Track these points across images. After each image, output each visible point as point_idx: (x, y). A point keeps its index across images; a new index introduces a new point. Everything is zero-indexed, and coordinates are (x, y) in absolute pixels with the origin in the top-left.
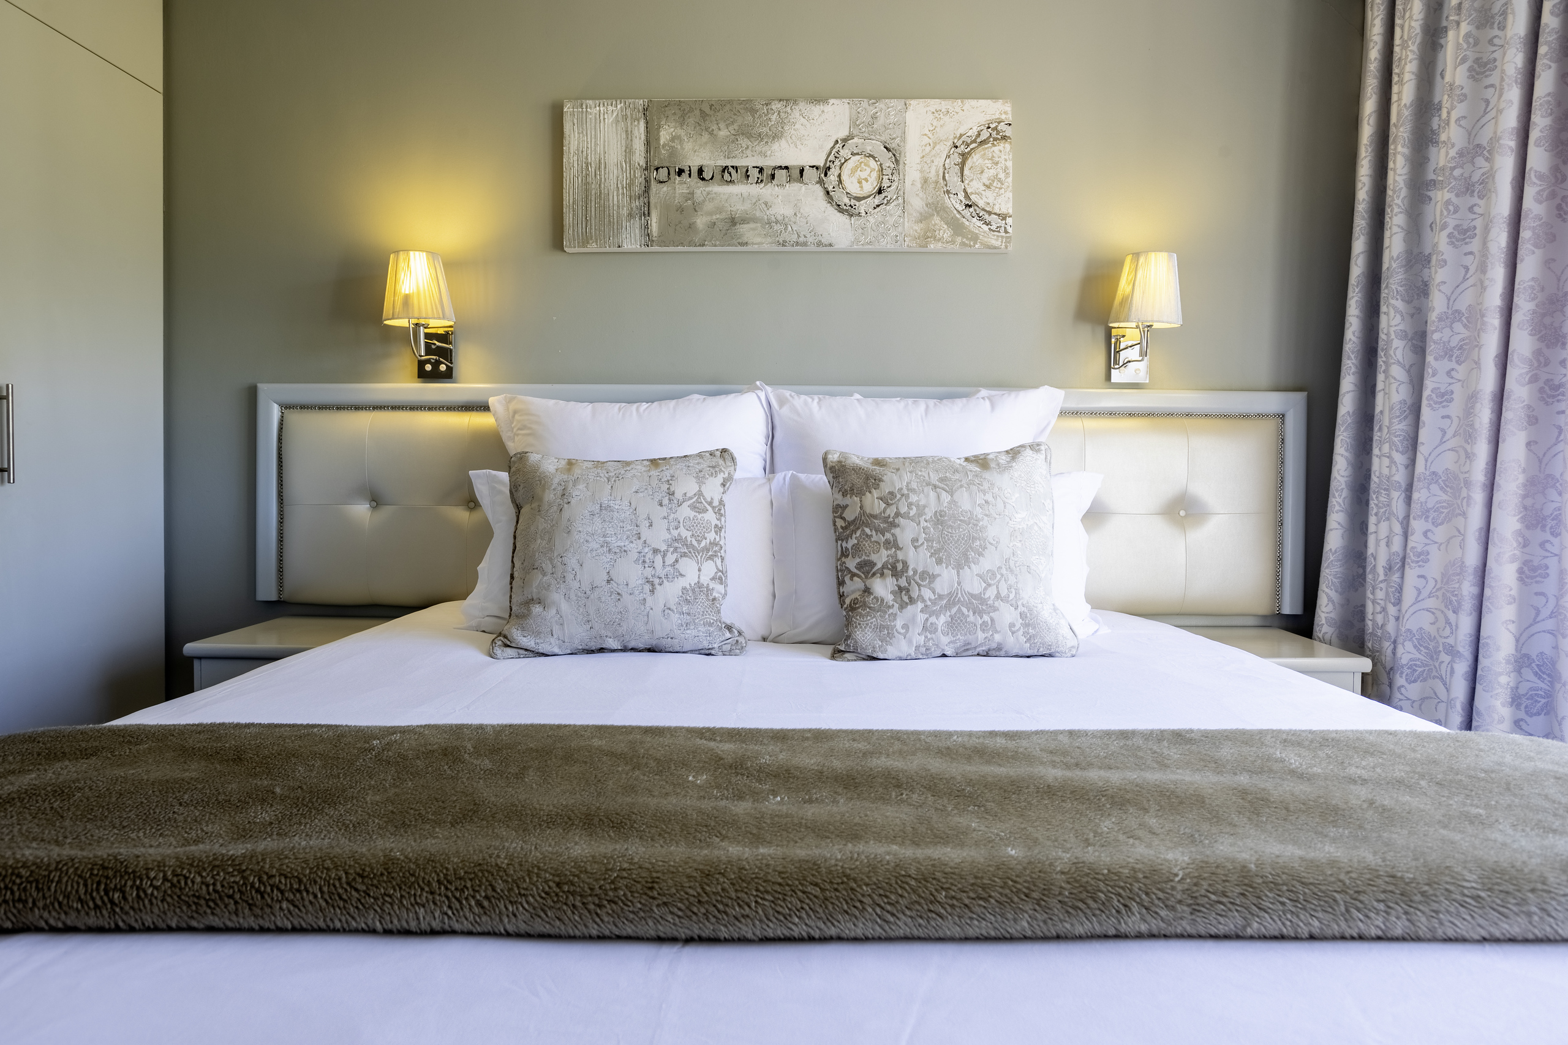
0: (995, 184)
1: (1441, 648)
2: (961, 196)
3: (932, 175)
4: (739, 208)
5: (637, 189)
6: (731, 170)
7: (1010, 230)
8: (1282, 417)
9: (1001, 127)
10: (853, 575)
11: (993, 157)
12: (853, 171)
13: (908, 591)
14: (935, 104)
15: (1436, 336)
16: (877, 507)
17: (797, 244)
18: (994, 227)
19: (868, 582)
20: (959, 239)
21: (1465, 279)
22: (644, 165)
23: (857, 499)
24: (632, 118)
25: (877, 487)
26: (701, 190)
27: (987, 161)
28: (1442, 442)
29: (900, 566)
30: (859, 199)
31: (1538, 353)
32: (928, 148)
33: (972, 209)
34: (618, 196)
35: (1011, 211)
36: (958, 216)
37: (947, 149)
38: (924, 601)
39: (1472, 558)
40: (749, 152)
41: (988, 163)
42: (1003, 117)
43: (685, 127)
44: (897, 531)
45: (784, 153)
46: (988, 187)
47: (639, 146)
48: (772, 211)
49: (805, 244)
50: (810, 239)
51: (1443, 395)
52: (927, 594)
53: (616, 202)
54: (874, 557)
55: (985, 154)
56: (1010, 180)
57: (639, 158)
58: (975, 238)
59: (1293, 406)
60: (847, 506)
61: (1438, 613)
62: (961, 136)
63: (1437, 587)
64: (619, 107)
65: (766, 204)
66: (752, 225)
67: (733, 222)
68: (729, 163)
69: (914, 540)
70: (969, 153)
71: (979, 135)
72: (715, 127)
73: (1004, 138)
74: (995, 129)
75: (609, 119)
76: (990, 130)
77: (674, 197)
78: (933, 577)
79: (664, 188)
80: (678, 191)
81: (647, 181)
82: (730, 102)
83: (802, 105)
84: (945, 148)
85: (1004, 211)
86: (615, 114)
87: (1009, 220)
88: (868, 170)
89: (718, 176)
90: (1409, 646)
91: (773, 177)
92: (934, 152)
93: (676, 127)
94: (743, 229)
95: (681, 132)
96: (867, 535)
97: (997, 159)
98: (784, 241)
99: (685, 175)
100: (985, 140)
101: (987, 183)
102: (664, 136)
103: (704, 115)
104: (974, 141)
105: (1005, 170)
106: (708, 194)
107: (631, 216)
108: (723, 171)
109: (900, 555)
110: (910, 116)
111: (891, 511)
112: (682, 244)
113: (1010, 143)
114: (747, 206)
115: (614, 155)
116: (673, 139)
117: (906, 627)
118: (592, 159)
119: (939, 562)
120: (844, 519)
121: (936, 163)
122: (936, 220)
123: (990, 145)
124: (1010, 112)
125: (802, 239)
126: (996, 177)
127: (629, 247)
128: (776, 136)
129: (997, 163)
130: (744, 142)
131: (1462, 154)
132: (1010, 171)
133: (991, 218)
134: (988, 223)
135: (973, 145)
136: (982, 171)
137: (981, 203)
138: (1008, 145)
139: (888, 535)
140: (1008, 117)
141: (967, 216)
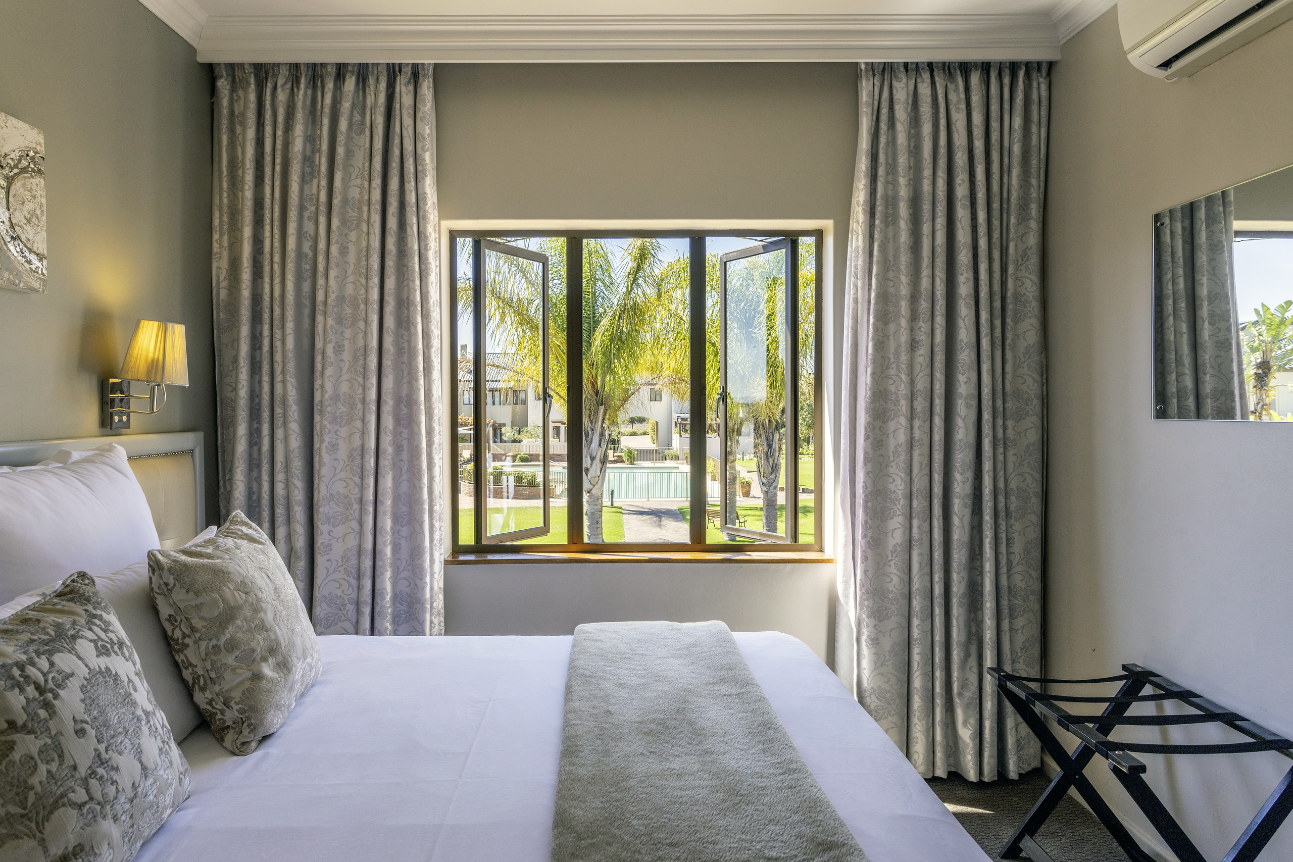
0: (33, 220)
1: (347, 602)
2: (6, 224)
7: (45, 272)
8: (191, 452)
9: (37, 158)
11: (31, 189)
18: (34, 267)
19: (254, 669)
25: (229, 579)
27: (27, 193)
28: (334, 475)
29: (273, 647)
31: (395, 428)
33: (16, 243)
35: (45, 252)
36: (4, 247)
41: (28, 195)
42: (38, 148)
46: (28, 221)
55: (24, 184)
56: (44, 218)
58: (18, 274)
61: (342, 581)
62: (6, 155)
63: (339, 565)
70: (13, 178)
71: (20, 161)
73: (39, 171)
74: (33, 158)
76: (28, 158)
85: (40, 250)
87: (44, 263)
96: (237, 627)
97: (34, 193)
100: (25, 168)
101: (28, 216)
104: (16, 166)
105: (41, 206)
113: (44, 179)
120: (202, 618)
123: (28, 175)
124: (43, 145)
126: (33, 213)
129: (34, 197)
131: (337, 298)
132: (44, 209)
133: (33, 257)
134: (30, 262)
135: (16, 171)
136: (23, 204)
137: (23, 238)
138: (42, 180)
139: (257, 621)
140: (41, 149)
141: (12, 248)
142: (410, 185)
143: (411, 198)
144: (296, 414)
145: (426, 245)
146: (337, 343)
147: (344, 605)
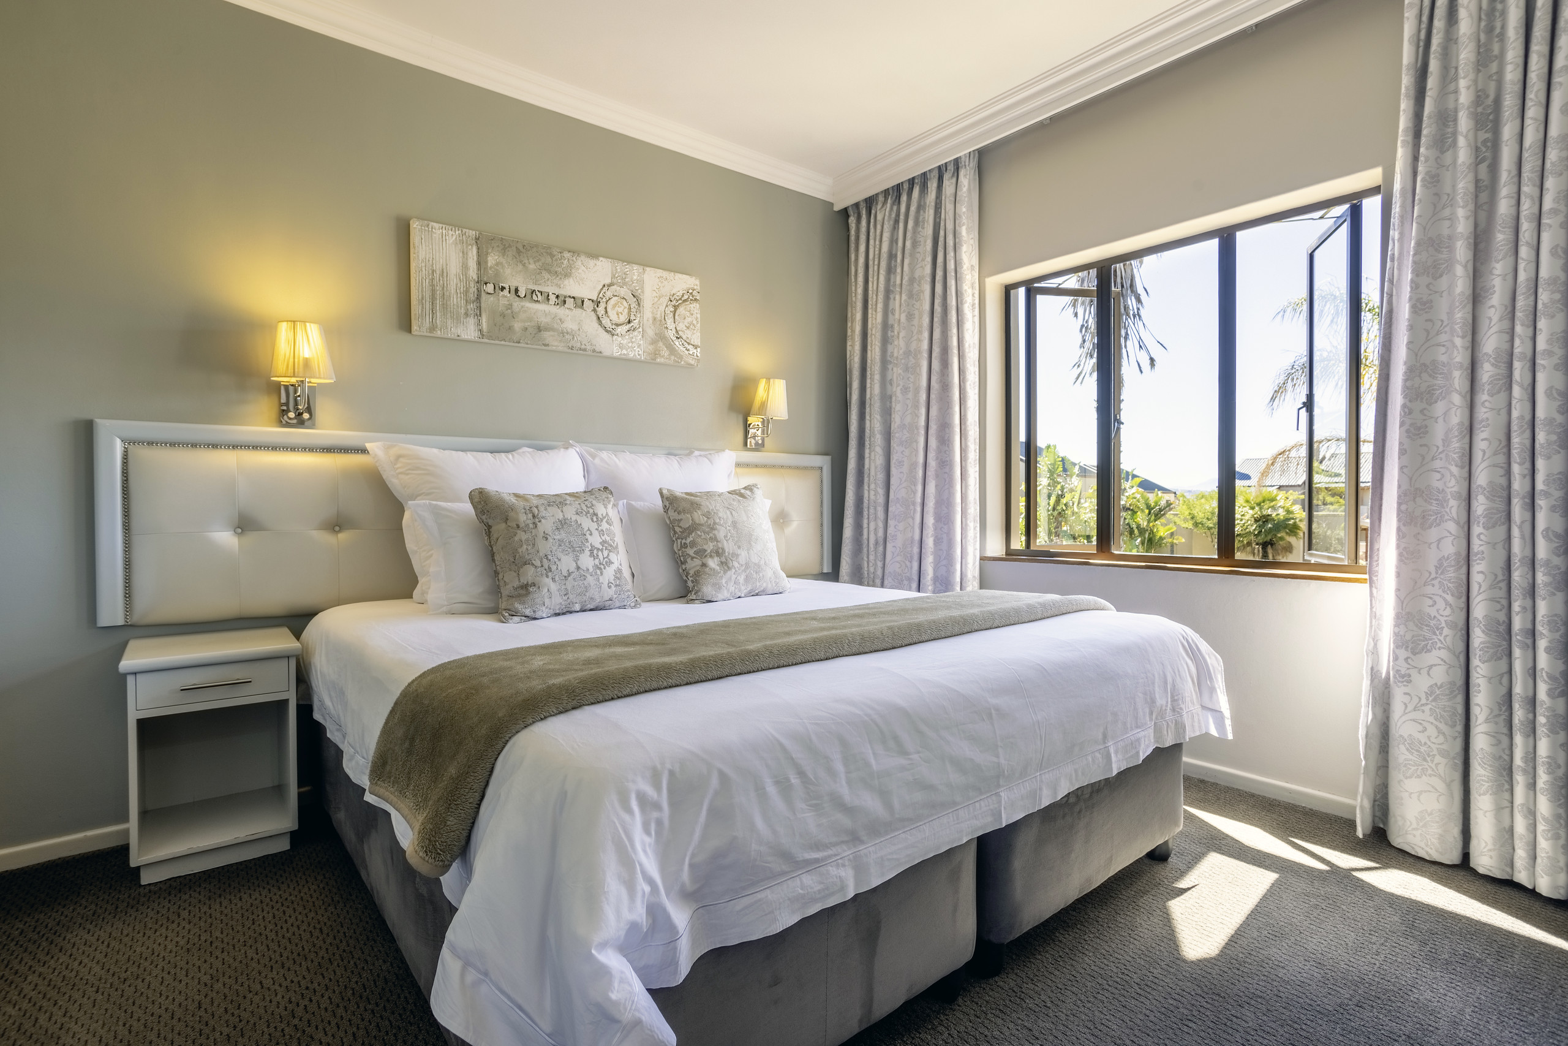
0: (691, 327)
2: (674, 330)
3: (658, 316)
4: (544, 320)
5: (472, 296)
6: (537, 293)
7: (699, 355)
8: (821, 468)
9: (695, 293)
10: (693, 558)
11: (690, 310)
12: (614, 306)
13: (726, 564)
14: (660, 272)
15: (897, 435)
16: (703, 520)
17: (580, 349)
18: (691, 353)
19: (704, 560)
20: (673, 357)
21: (907, 410)
22: (477, 279)
23: (689, 516)
24: (467, 242)
25: (699, 509)
26: (517, 304)
27: (687, 312)
28: (900, 484)
29: (720, 551)
30: (617, 325)
31: (938, 447)
32: (656, 299)
33: (679, 340)
34: (457, 298)
35: (699, 344)
36: (672, 343)
37: (666, 302)
38: (735, 568)
39: (917, 537)
40: (549, 283)
41: (688, 314)
42: (695, 287)
43: (505, 257)
44: (716, 532)
45: (571, 287)
46: (688, 328)
47: (472, 264)
48: (564, 325)
49: (585, 350)
50: (588, 347)
51: (900, 462)
52: (736, 564)
53: (455, 303)
54: (705, 547)
55: (686, 308)
56: (699, 325)
57: (473, 273)
58: (681, 357)
59: (824, 462)
60: (681, 519)
62: (674, 294)
64: (457, 233)
65: (561, 320)
66: (551, 333)
67: (539, 329)
68: (536, 288)
69: (725, 537)
70: (678, 306)
71: (683, 296)
72: (526, 261)
73: (696, 299)
74: (691, 293)
75: (451, 240)
76: (688, 294)
77: (499, 306)
78: (737, 556)
79: (492, 298)
80: (501, 302)
81: (479, 291)
82: (537, 246)
83: (583, 257)
84: (665, 300)
85: (696, 343)
86: (454, 237)
87: (699, 350)
88: (623, 307)
89: (529, 296)
90: (890, 579)
91: (565, 302)
92: (659, 302)
93: (499, 257)
94: (546, 335)
95: (502, 260)
96: (699, 535)
97: (692, 312)
98: (573, 347)
99: (506, 292)
100: (686, 300)
101: (687, 325)
102: (492, 260)
103: (519, 252)
104: (680, 299)
105: (696, 319)
106: (522, 307)
107: (467, 315)
108: (532, 293)
109: (720, 546)
110: (646, 277)
111: (711, 522)
112: (504, 340)
113: (699, 303)
114: (548, 320)
115: (454, 268)
116: (497, 264)
117: (726, 582)
118: (438, 268)
119: (739, 547)
120: (680, 527)
121: (660, 309)
122: (661, 344)
123: (688, 303)
124: (699, 285)
125: (583, 347)
126: (691, 323)
127: (466, 337)
128: (567, 275)
129: (692, 314)
130: (546, 275)
131: (904, 353)
132: (699, 320)
133: (690, 347)
134: (688, 350)
135: (680, 302)
136: (685, 319)
137: (684, 337)
138: (698, 305)
139: (711, 535)
140: (698, 288)
141: (677, 343)
142: (951, 254)
143: (951, 265)
144: (879, 440)
145: (962, 301)
146: (903, 386)
147: (902, 581)
